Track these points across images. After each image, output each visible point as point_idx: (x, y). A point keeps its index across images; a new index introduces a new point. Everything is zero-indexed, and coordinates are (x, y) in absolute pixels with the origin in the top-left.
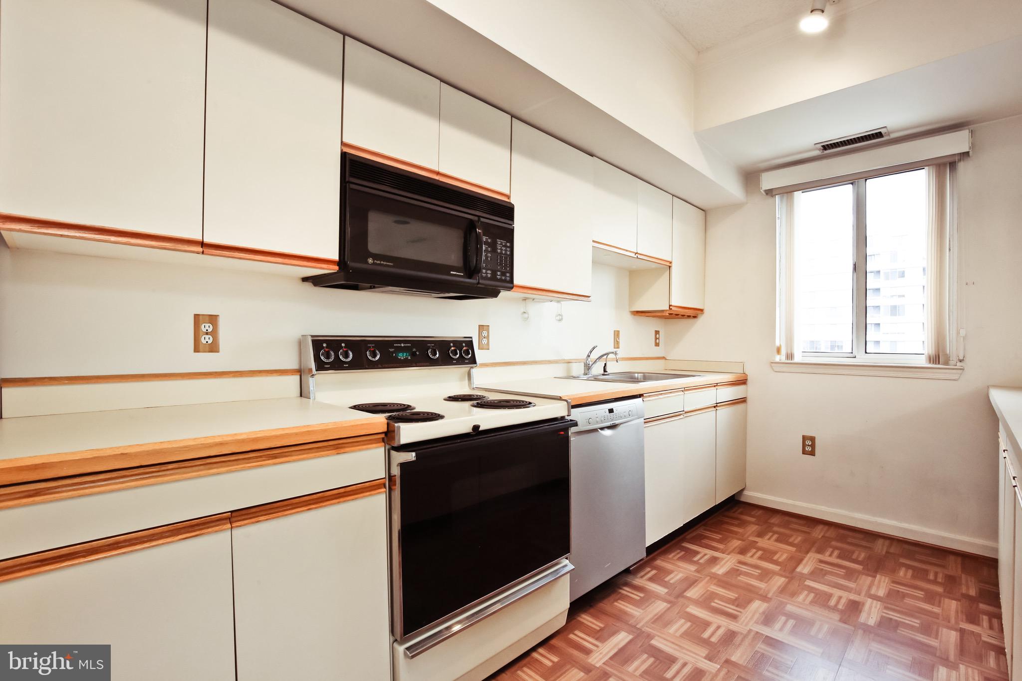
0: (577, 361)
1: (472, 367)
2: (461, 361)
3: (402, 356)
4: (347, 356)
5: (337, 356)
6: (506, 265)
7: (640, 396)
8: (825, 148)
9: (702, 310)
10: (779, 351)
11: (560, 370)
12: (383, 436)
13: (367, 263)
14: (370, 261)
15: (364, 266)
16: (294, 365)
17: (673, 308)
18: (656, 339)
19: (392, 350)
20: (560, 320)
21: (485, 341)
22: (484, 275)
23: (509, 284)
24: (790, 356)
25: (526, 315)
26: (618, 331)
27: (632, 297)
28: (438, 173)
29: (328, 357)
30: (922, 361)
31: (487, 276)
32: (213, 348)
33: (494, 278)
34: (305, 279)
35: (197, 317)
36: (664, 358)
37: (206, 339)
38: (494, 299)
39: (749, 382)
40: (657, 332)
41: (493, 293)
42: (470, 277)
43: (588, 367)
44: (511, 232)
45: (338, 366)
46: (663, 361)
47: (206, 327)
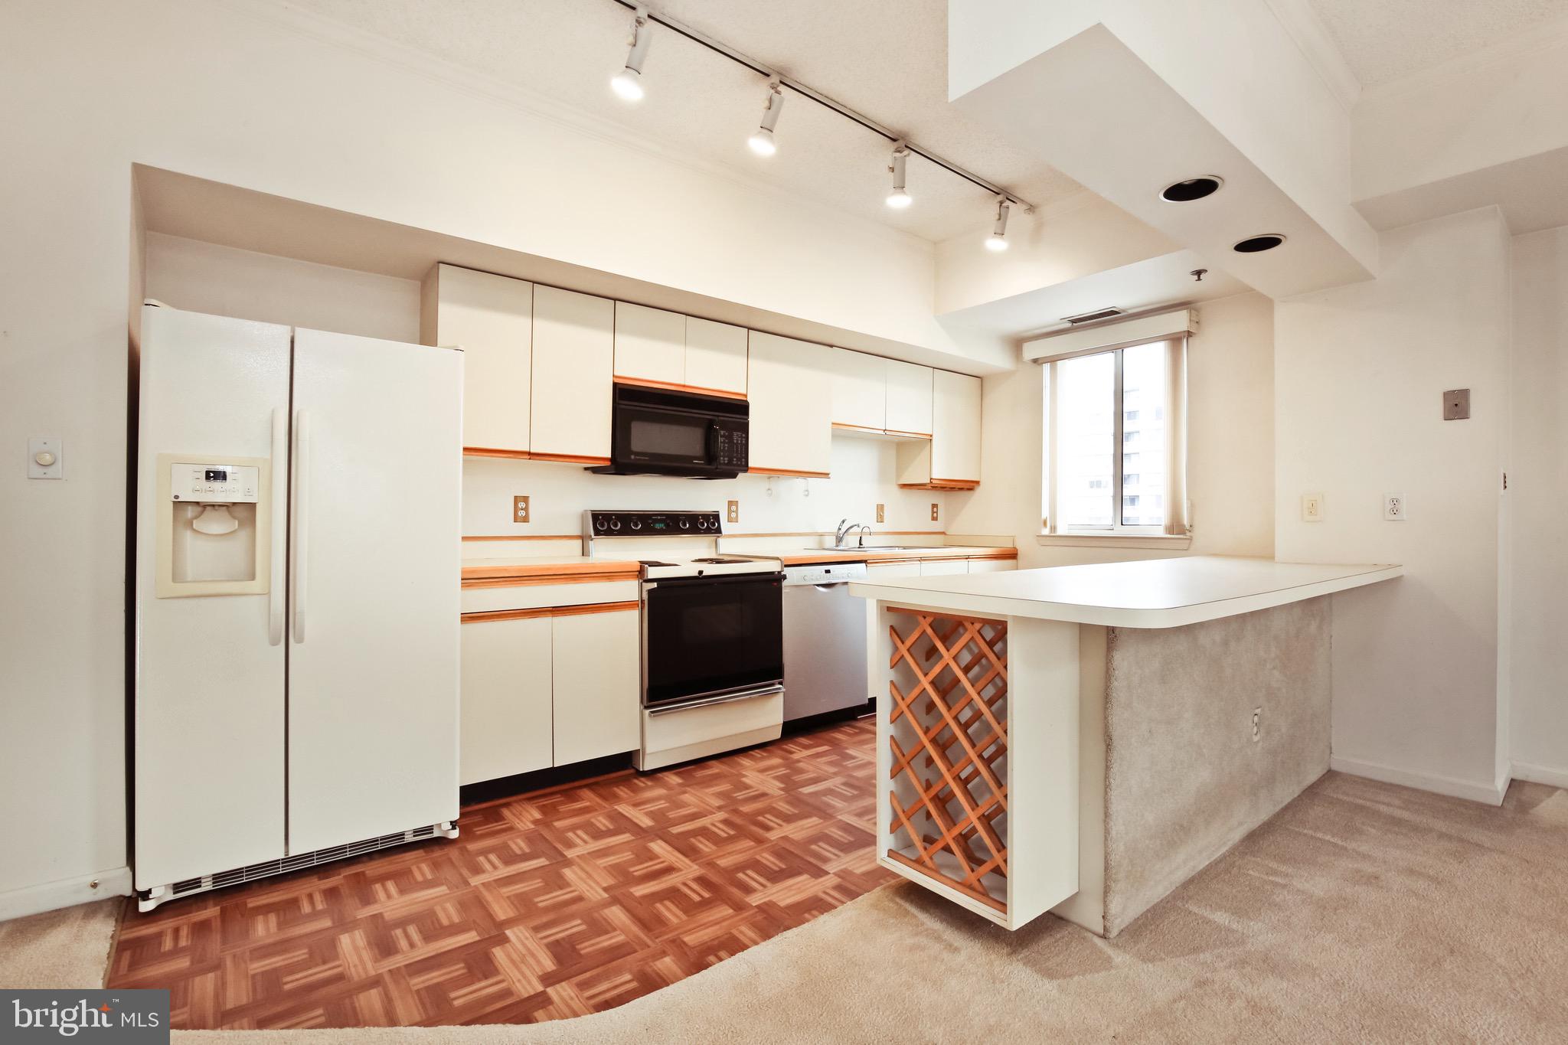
0: (830, 534)
1: (719, 537)
2: (708, 531)
3: (658, 526)
4: (616, 526)
5: (609, 527)
6: (741, 453)
7: (865, 562)
8: (1073, 321)
9: (978, 483)
10: (1045, 523)
11: (811, 542)
12: (637, 573)
13: (630, 459)
14: (633, 457)
15: (626, 461)
16: (578, 533)
17: (934, 482)
18: (933, 512)
19: (650, 521)
20: (807, 496)
21: (733, 515)
22: (722, 462)
23: (745, 467)
24: (1053, 528)
25: (770, 492)
26: (883, 505)
27: (900, 470)
28: (684, 386)
29: (603, 526)
30: (1160, 532)
31: (724, 463)
32: (526, 519)
33: (730, 462)
34: (586, 469)
35: (516, 497)
36: (943, 533)
37: (522, 513)
38: (735, 479)
39: (1019, 556)
40: (934, 506)
41: (732, 475)
42: (710, 465)
43: (839, 540)
44: (747, 425)
45: (609, 533)
46: (942, 536)
47: (522, 505)
